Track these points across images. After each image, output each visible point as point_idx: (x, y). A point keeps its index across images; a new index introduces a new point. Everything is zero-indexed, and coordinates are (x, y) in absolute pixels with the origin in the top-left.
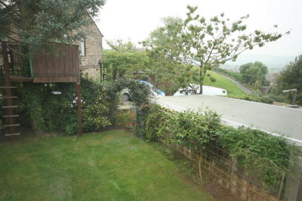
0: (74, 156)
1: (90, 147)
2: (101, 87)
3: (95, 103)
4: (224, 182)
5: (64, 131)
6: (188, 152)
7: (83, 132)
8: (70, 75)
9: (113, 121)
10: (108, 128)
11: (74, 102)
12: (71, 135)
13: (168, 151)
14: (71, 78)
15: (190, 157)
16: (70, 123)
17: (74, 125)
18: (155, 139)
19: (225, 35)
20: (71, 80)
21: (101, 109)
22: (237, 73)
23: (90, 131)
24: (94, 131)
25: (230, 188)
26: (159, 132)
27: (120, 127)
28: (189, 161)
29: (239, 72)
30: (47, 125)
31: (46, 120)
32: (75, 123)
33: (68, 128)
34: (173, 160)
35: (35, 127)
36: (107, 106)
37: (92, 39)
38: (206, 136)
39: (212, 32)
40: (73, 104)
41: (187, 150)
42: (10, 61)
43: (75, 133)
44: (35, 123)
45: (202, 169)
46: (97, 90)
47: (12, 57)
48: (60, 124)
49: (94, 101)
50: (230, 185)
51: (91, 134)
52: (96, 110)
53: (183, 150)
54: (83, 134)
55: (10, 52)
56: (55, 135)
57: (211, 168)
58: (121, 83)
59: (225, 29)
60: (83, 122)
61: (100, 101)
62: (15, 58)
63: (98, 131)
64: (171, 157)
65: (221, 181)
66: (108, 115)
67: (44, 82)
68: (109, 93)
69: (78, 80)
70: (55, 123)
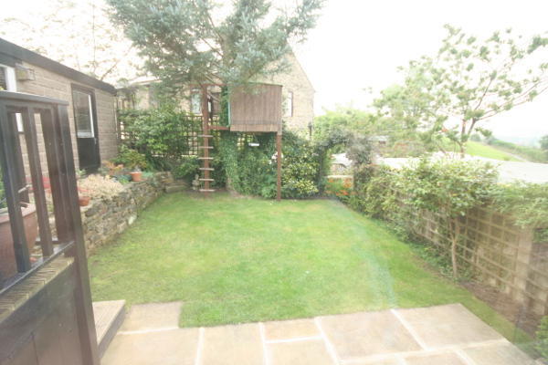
0: (269, 219)
1: (289, 213)
2: (307, 143)
3: (299, 162)
4: (499, 283)
5: (260, 194)
6: (433, 234)
7: (282, 198)
8: (271, 123)
9: (322, 188)
10: (313, 197)
11: (274, 157)
12: (268, 199)
13: (398, 229)
14: (272, 126)
15: (436, 241)
16: (267, 185)
17: (272, 187)
18: (379, 215)
19: (513, 59)
20: (272, 129)
21: (306, 170)
22: (534, 148)
23: (290, 198)
24: (295, 198)
25: (511, 293)
26: (387, 202)
27: (329, 197)
28: (435, 247)
29: (539, 146)
30: (242, 185)
31: (241, 179)
32: (273, 185)
33: (265, 191)
34: (406, 242)
35: (229, 186)
36: (314, 167)
37: (302, 95)
38: (469, 197)
39: (488, 56)
40: (273, 160)
41: (431, 230)
42: (210, 110)
43: (273, 198)
44: (229, 181)
45: (457, 260)
46: (302, 145)
47: (212, 106)
48: (256, 186)
49: (297, 159)
50: (512, 288)
51: (292, 201)
52: (299, 171)
53: (423, 230)
54: (282, 200)
55: (211, 101)
56: (250, 198)
57: (475, 259)
58: (334, 135)
59: (513, 52)
60: (282, 184)
61: (305, 160)
62: (215, 108)
63: (300, 198)
64: (402, 238)
65: (493, 282)
66: (316, 179)
67: (241, 130)
68: (317, 150)
69: (279, 129)
70: (250, 184)
